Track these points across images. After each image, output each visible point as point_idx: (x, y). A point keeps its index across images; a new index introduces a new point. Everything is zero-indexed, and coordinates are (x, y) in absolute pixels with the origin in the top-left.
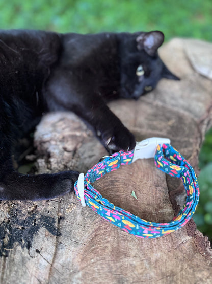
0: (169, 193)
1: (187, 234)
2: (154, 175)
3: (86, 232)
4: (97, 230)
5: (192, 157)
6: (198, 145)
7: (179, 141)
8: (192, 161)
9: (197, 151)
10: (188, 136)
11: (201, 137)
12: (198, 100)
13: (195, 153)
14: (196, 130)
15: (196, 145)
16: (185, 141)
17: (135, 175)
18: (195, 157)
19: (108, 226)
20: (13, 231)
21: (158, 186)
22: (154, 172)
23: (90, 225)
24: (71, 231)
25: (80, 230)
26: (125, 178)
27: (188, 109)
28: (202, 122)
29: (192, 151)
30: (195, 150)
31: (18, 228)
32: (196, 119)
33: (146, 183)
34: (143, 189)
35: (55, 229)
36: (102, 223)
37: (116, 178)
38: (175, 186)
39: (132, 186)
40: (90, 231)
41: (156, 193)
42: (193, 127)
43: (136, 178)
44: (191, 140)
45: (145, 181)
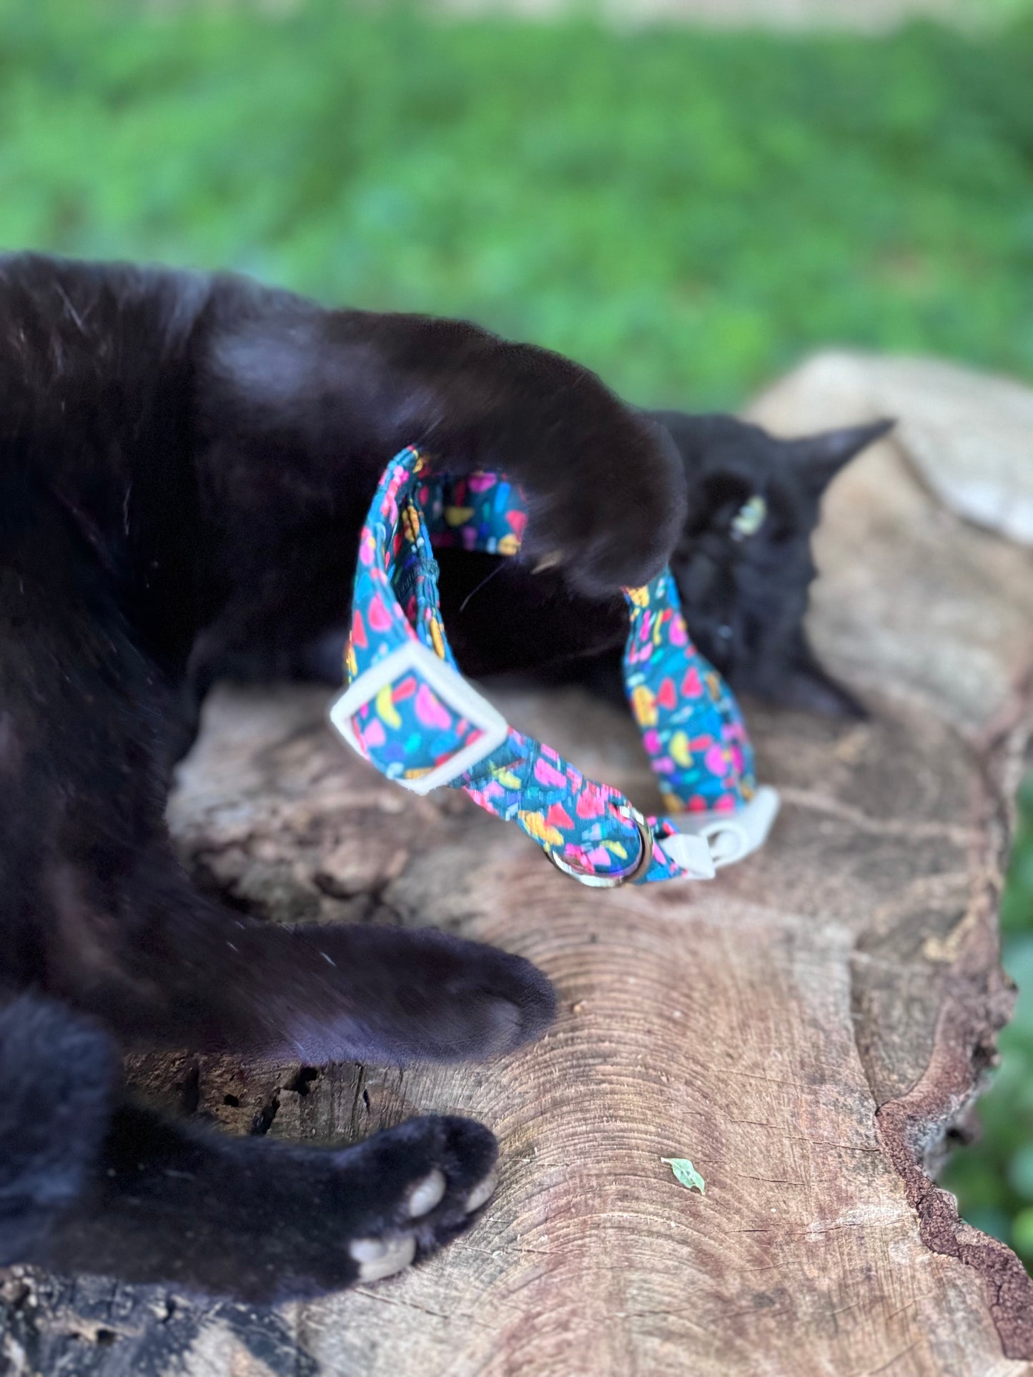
0: (877, 1113)
1: (997, 1343)
2: (796, 1022)
3: (457, 1348)
4: (514, 1337)
5: (970, 921)
6: (992, 858)
7: (900, 841)
8: (972, 939)
9: (991, 888)
10: (938, 813)
11: (1001, 816)
12: (968, 637)
13: (982, 901)
14: (973, 785)
15: (983, 862)
16: (930, 842)
17: (699, 1022)
18: (982, 919)
19: (573, 1313)
20: (46, 1350)
21: (822, 1080)
22: (793, 1005)
23: (475, 1310)
24: (374, 1346)
25: (424, 1341)
26: (647, 1040)
27: (924, 681)
28: (999, 742)
29: (966, 892)
30: (979, 884)
31: (76, 1336)
32: (970, 731)
33: (756, 1065)
34: (748, 1101)
35: (285, 1339)
36: (542, 1293)
37: (601, 1040)
38: (903, 1078)
39: (688, 1083)
40: (481, 1342)
41: (814, 1119)
42: (959, 768)
43: (704, 1040)
44: (960, 835)
45: (750, 1056)
